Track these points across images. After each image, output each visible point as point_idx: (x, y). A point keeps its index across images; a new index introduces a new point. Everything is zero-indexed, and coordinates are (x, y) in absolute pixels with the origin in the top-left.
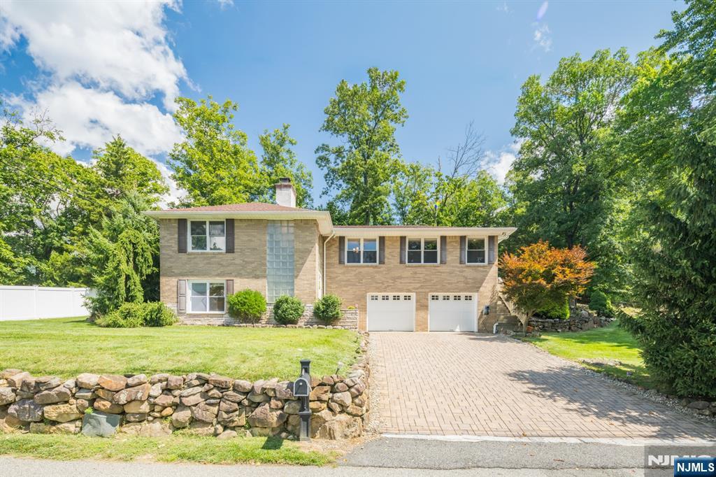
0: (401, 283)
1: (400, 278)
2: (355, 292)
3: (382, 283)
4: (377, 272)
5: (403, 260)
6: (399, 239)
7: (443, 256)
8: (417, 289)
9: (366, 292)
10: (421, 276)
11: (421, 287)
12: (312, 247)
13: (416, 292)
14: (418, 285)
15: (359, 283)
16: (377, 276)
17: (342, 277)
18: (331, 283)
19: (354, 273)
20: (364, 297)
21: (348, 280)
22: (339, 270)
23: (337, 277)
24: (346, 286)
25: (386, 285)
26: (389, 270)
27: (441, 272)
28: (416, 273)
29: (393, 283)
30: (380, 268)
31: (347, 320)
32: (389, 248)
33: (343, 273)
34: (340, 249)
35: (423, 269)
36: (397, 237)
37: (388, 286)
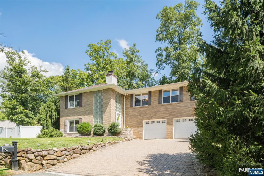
0: (159, 114)
1: (159, 111)
2: (138, 120)
3: (150, 115)
4: (147, 110)
5: (160, 102)
6: (158, 91)
7: (181, 98)
8: (167, 116)
9: (143, 120)
10: (169, 109)
11: (170, 115)
12: (110, 101)
13: (167, 118)
14: (168, 114)
15: (139, 116)
16: (148, 112)
17: (132, 113)
18: (127, 117)
19: (137, 111)
20: (142, 123)
21: (135, 115)
22: (130, 110)
23: (130, 114)
24: (134, 118)
25: (152, 116)
26: (153, 108)
27: (180, 107)
28: (166, 108)
29: (155, 114)
30: (149, 107)
31: (123, 134)
32: (153, 97)
33: (132, 112)
34: (131, 100)
35: (170, 106)
36: (157, 90)
37: (153, 116)
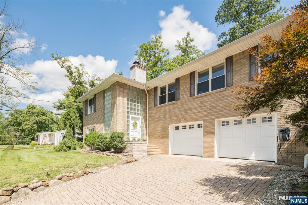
0: (191, 113)
1: (190, 109)
2: (162, 125)
3: (178, 116)
4: (174, 108)
5: (192, 93)
6: (189, 76)
7: (229, 79)
8: (204, 116)
9: (169, 125)
10: (208, 104)
11: (208, 115)
13: (203, 120)
14: (206, 113)
15: (164, 118)
16: (175, 111)
17: (156, 116)
18: (151, 121)
19: (161, 111)
20: (167, 129)
21: (159, 117)
22: (154, 111)
23: (153, 116)
24: (158, 121)
25: (180, 117)
26: (183, 104)
27: (228, 96)
28: (202, 102)
29: (185, 115)
30: (176, 104)
32: (182, 86)
33: (156, 113)
34: (154, 96)
35: (209, 97)
36: (188, 74)
37: (182, 118)
